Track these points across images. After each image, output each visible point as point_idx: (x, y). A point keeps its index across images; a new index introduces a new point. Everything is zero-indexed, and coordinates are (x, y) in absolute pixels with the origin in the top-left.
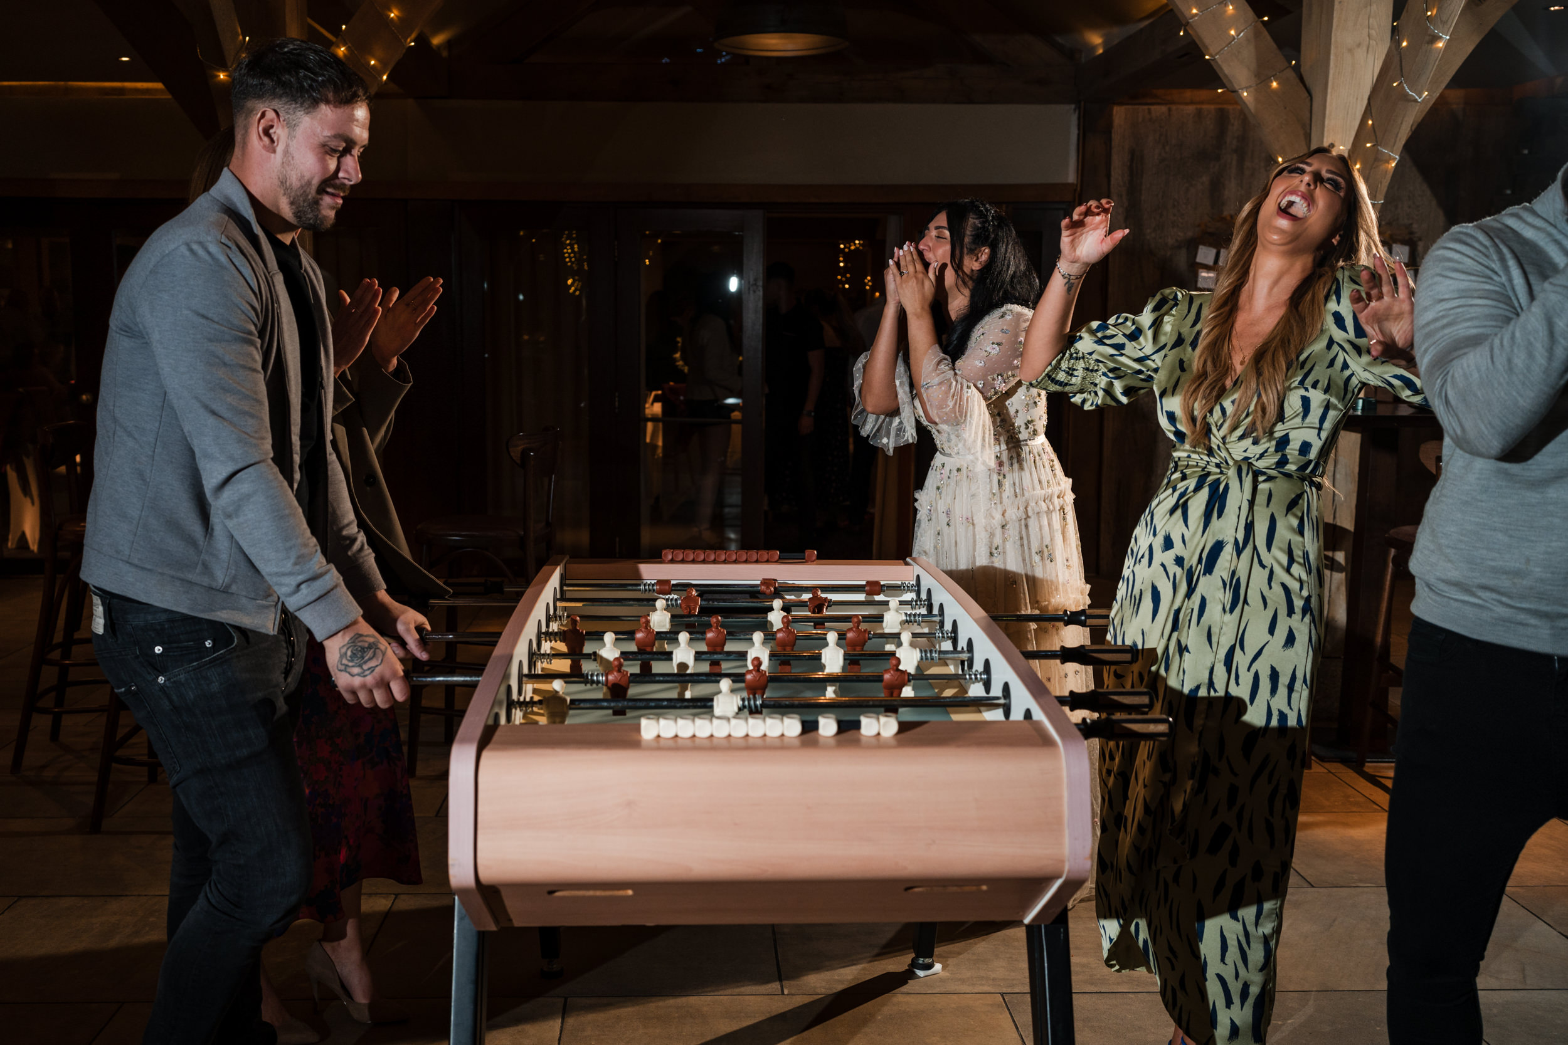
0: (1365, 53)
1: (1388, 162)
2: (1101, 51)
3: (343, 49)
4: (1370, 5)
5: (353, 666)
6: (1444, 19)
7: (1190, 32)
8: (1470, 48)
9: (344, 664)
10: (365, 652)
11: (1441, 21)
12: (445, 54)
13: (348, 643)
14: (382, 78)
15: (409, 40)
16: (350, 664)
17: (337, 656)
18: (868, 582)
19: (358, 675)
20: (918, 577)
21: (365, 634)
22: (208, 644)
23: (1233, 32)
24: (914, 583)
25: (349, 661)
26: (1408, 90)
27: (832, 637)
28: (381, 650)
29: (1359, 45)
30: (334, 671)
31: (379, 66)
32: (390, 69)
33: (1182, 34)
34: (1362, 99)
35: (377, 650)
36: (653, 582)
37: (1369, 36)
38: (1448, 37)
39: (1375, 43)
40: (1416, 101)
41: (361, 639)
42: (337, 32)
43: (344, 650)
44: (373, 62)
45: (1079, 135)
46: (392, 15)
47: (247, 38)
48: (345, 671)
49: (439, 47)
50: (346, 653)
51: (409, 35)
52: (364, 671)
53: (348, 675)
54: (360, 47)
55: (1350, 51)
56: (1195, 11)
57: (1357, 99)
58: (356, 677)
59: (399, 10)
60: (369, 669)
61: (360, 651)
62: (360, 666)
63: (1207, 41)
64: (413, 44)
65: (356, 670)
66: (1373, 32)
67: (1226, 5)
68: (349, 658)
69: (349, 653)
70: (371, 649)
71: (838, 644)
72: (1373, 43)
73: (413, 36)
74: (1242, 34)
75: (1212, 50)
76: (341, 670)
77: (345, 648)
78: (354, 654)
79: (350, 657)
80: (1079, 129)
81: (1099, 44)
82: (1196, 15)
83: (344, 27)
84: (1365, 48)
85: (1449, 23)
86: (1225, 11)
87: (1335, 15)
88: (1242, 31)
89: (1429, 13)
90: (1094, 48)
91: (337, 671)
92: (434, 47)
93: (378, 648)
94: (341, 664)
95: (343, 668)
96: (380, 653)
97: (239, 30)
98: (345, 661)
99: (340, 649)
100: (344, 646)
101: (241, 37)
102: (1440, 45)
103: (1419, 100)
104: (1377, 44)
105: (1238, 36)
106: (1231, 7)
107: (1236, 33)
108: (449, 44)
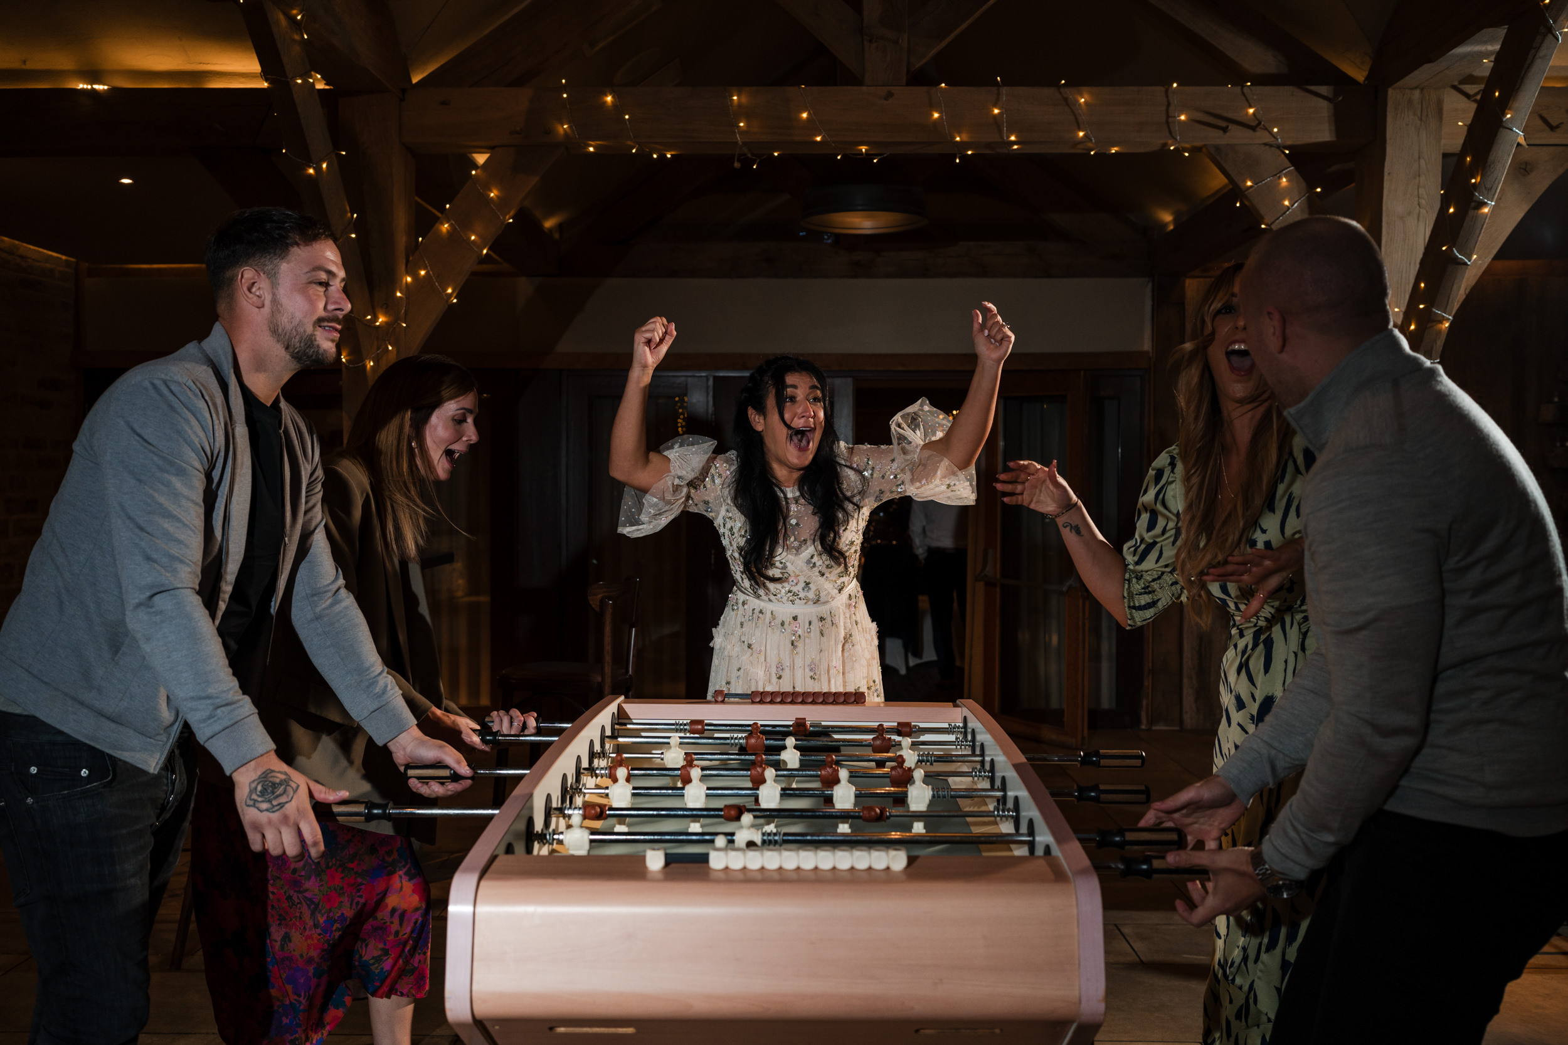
0: (1416, 221)
1: (1441, 322)
2: (1171, 227)
3: (446, 226)
4: (1419, 176)
5: (262, 802)
6: (1488, 186)
7: (1247, 203)
8: (1519, 215)
9: (253, 800)
10: (276, 788)
11: (1486, 188)
12: (557, 236)
13: (259, 778)
14: (482, 251)
15: (507, 217)
16: (260, 799)
17: (246, 791)
18: (899, 724)
19: (267, 810)
20: (965, 717)
21: (277, 770)
22: (84, 773)
23: (1287, 203)
24: (961, 725)
25: (259, 796)
26: (1457, 254)
27: (843, 774)
28: (292, 788)
29: (1409, 214)
30: (241, 807)
31: (479, 241)
32: (490, 244)
33: (1238, 205)
34: (1415, 263)
35: (288, 787)
36: (685, 722)
37: (1419, 204)
38: (1493, 203)
39: (1425, 211)
40: (1465, 264)
41: (273, 774)
42: (442, 210)
43: (253, 785)
44: (473, 238)
45: (1153, 306)
46: (492, 195)
47: (355, 215)
48: (254, 806)
49: (551, 230)
50: (256, 788)
51: (509, 213)
52: (274, 806)
53: (256, 810)
54: (463, 224)
55: (1402, 218)
56: (1249, 183)
57: (1410, 264)
58: (265, 813)
59: (499, 190)
60: (279, 804)
61: (271, 786)
62: (270, 801)
63: (1263, 211)
64: (511, 221)
65: (264, 806)
66: (1423, 202)
67: (1280, 178)
68: (258, 793)
69: (259, 788)
70: (281, 785)
71: (849, 782)
72: (1423, 211)
73: (512, 213)
74: (1296, 205)
75: (1268, 220)
76: (249, 806)
77: (256, 783)
78: (265, 789)
79: (260, 792)
80: (1153, 301)
81: (1170, 222)
82: (1251, 187)
83: (448, 206)
84: (1416, 216)
85: (1493, 190)
86: (1279, 184)
87: (1385, 185)
88: (1296, 202)
89: (1473, 181)
90: (1166, 225)
91: (244, 806)
92: (546, 230)
93: (289, 786)
94: (251, 799)
95: (251, 803)
96: (291, 790)
97: (348, 209)
98: (254, 796)
99: (250, 784)
100: (254, 781)
101: (349, 215)
102: (1486, 210)
103: (1469, 263)
104: (1427, 212)
105: (1293, 205)
106: (1284, 180)
107: (1290, 203)
108: (560, 227)
